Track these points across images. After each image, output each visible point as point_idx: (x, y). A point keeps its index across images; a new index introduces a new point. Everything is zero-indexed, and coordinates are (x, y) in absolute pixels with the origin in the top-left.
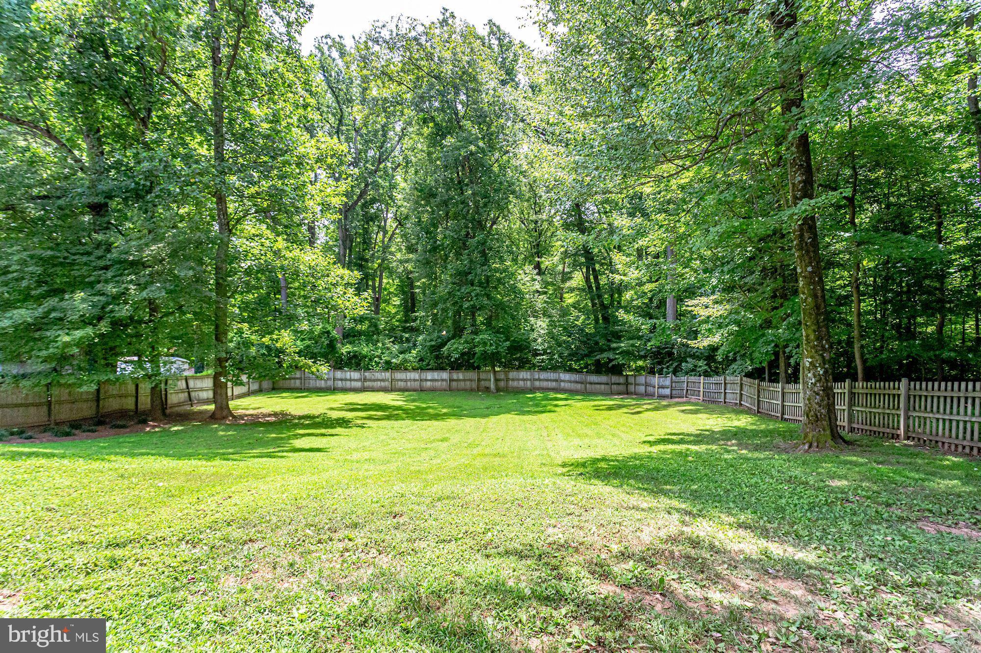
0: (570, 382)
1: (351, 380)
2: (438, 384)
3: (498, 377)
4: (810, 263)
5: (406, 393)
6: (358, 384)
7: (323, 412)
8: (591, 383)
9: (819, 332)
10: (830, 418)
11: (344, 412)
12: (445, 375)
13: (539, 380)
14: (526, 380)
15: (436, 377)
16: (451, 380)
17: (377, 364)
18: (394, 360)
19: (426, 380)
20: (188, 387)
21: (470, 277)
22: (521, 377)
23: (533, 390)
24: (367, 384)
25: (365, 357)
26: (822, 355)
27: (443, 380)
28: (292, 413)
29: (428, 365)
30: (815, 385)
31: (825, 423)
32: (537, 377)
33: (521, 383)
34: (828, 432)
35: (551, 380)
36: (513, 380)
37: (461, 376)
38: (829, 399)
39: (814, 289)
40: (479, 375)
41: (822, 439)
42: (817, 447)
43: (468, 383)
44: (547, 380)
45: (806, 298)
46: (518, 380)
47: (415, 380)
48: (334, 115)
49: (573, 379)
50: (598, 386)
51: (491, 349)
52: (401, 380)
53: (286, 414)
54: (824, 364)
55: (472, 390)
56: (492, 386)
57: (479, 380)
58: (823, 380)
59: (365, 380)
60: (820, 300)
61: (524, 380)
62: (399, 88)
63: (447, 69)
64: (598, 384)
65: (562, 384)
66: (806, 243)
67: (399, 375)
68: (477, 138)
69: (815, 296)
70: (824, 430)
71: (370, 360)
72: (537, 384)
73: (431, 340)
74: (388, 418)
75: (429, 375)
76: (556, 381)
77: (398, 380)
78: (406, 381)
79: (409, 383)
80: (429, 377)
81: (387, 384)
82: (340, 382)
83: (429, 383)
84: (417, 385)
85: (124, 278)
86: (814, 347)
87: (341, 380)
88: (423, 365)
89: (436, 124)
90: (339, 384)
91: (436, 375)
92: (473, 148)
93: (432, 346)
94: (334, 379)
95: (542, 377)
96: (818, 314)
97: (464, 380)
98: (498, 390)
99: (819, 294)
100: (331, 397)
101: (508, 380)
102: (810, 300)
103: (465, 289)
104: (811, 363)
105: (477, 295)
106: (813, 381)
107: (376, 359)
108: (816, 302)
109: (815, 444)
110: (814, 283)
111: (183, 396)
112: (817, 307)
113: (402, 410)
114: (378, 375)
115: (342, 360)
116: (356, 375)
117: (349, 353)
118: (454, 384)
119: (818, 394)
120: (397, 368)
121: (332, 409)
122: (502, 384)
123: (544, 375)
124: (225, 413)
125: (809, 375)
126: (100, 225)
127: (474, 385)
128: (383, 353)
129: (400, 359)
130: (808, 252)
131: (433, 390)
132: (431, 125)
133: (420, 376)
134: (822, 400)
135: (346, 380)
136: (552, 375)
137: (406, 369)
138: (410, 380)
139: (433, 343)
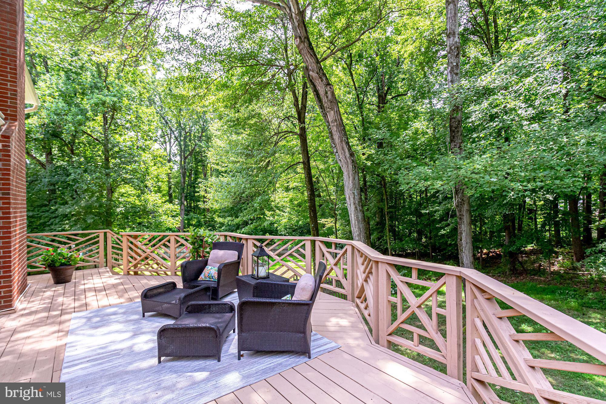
4: (313, 223)
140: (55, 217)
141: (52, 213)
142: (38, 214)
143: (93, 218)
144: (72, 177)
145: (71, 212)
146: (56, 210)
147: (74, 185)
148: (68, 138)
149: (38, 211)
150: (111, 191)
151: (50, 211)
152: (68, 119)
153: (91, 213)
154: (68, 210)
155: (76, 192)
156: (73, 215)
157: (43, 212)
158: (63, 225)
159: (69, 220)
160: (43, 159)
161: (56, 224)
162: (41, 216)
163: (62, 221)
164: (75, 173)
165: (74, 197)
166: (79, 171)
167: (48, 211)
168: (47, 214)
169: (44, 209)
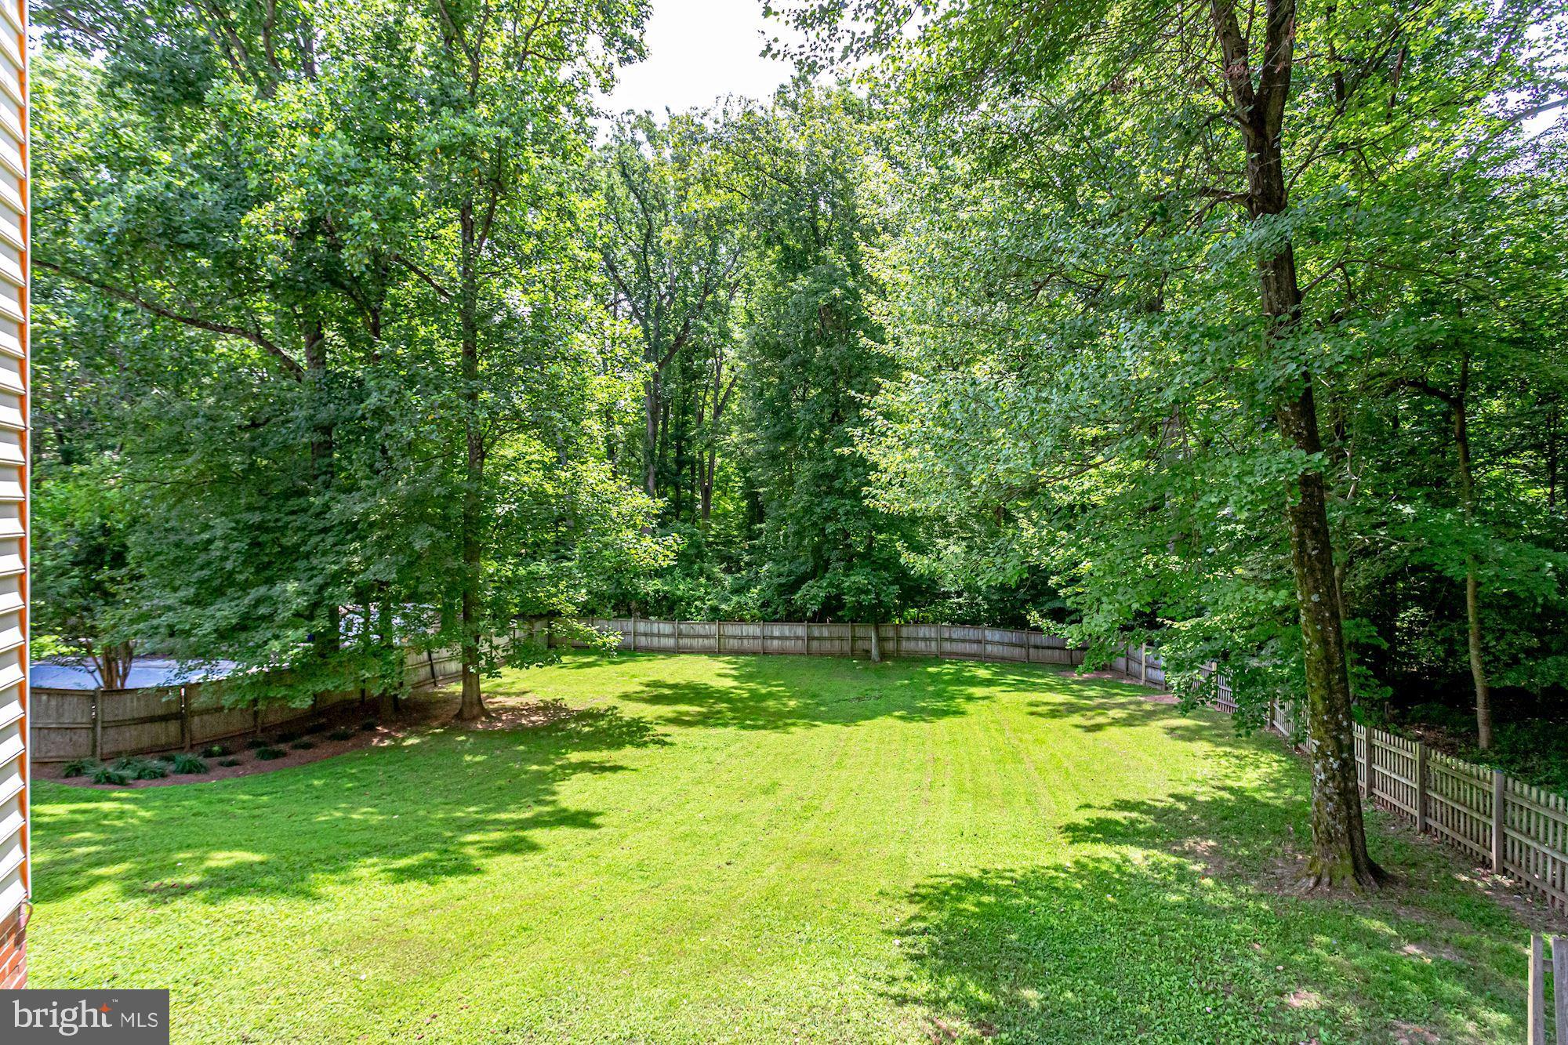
0: (1002, 644)
1: (659, 635)
2: (790, 645)
3: (883, 634)
4: (1316, 589)
5: (742, 659)
6: (670, 642)
7: (612, 703)
8: (1036, 647)
9: (1331, 700)
10: (1352, 839)
11: (642, 705)
12: (800, 630)
13: (951, 640)
14: (930, 639)
15: (787, 633)
16: (810, 638)
17: (699, 610)
18: (723, 606)
19: (773, 638)
20: (430, 659)
21: (837, 484)
22: (921, 635)
23: (939, 658)
24: (683, 642)
25: (681, 599)
26: (1336, 739)
27: (797, 638)
28: (570, 706)
29: (775, 612)
30: (1326, 783)
31: (1342, 846)
32: (947, 635)
33: (922, 645)
34: (1348, 862)
35: (971, 641)
36: (908, 639)
37: (826, 634)
38: (1349, 807)
39: (1324, 629)
40: (853, 630)
41: (1339, 873)
42: (1330, 884)
43: (837, 643)
44: (964, 641)
45: (1310, 644)
46: (916, 639)
47: (755, 638)
48: (640, 229)
49: (1006, 640)
50: (1049, 652)
51: (868, 599)
52: (734, 637)
53: (561, 708)
54: (1341, 752)
55: (842, 655)
56: (874, 652)
57: (854, 639)
58: (1338, 778)
59: (680, 635)
60: (1333, 648)
61: (925, 639)
62: (730, 195)
63: (802, 170)
64: (1049, 648)
65: (989, 648)
66: (1310, 556)
67: (731, 629)
68: (845, 275)
69: (1324, 642)
70: (1341, 857)
71: (689, 604)
72: (948, 646)
73: (780, 575)
74: (703, 720)
75: (777, 630)
76: (979, 642)
77: (730, 637)
78: (741, 638)
79: (745, 642)
80: (776, 633)
81: (712, 642)
82: (643, 639)
83: (776, 643)
84: (757, 645)
85: (345, 548)
86: (1323, 723)
87: (646, 635)
88: (768, 614)
89: (786, 248)
90: (643, 641)
91: (786, 630)
92: (837, 292)
93: (780, 585)
94: (636, 634)
95: (955, 636)
96: (1328, 673)
97: (831, 639)
98: (884, 656)
99: (1332, 639)
100: (629, 667)
101: (899, 639)
102: (1316, 647)
103: (829, 503)
104: (1319, 747)
105: (847, 513)
106: (1323, 777)
107: (697, 603)
108: (1327, 651)
109: (1327, 879)
110: (1322, 621)
111: (425, 672)
112: (1328, 659)
113: (730, 701)
114: (699, 629)
115: (647, 603)
116: (666, 628)
117: (657, 591)
118: (815, 644)
119: (1330, 799)
120: (728, 618)
121: (626, 697)
122: (890, 646)
123: (958, 632)
124: (476, 711)
125: (1317, 766)
126: (319, 469)
127: (847, 647)
128: (707, 593)
129: (733, 603)
130: (1312, 571)
131: (782, 653)
132: (778, 248)
133: (762, 631)
134: (1338, 810)
135: (652, 635)
136: (970, 633)
137: (742, 620)
138: (748, 637)
139: (783, 580)
140: (325, 530)
141: (318, 515)
142: (277, 520)
143: (431, 535)
144: (373, 400)
145: (366, 514)
146: (327, 507)
147: (379, 429)
148: (359, 262)
149: (279, 511)
150: (480, 451)
151: (312, 511)
152: (362, 195)
153: (424, 518)
154: (359, 509)
155: (384, 451)
156: (372, 525)
157: (293, 513)
158: (345, 554)
159: (362, 538)
160: (299, 356)
161: (324, 553)
162: (286, 527)
163: (342, 542)
164: (381, 389)
165: (378, 465)
166: (391, 384)
167: (305, 510)
168: (299, 521)
169: (294, 503)
